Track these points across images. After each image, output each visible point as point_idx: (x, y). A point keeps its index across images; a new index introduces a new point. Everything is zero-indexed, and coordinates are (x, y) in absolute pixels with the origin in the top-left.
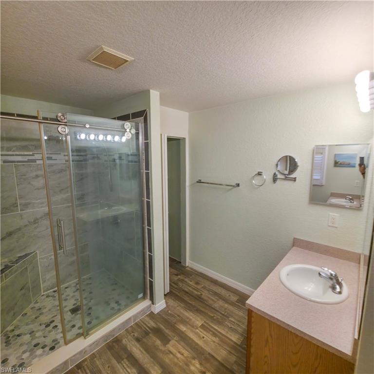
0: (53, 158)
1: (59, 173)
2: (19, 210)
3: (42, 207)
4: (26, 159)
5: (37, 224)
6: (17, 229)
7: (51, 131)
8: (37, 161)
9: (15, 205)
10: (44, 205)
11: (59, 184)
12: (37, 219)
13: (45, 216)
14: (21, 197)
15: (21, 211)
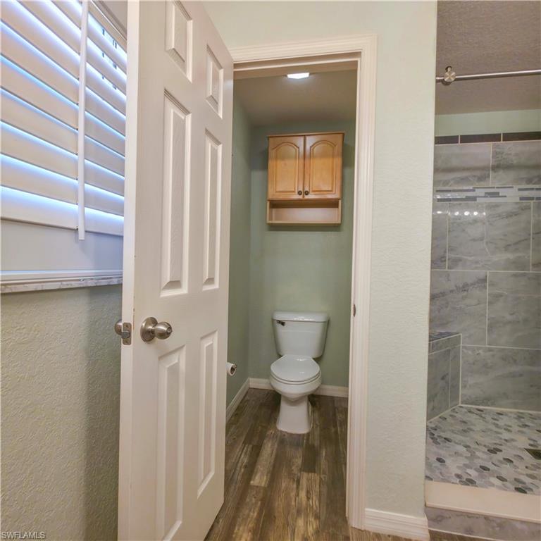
0: (500, 195)
1: (507, 217)
2: (447, 267)
3: (476, 268)
4: (463, 195)
5: (466, 292)
6: (441, 293)
7: (502, 153)
8: (478, 199)
9: (443, 259)
10: (478, 265)
11: (505, 235)
12: (467, 284)
13: (478, 283)
14: (452, 249)
15: (448, 268)
